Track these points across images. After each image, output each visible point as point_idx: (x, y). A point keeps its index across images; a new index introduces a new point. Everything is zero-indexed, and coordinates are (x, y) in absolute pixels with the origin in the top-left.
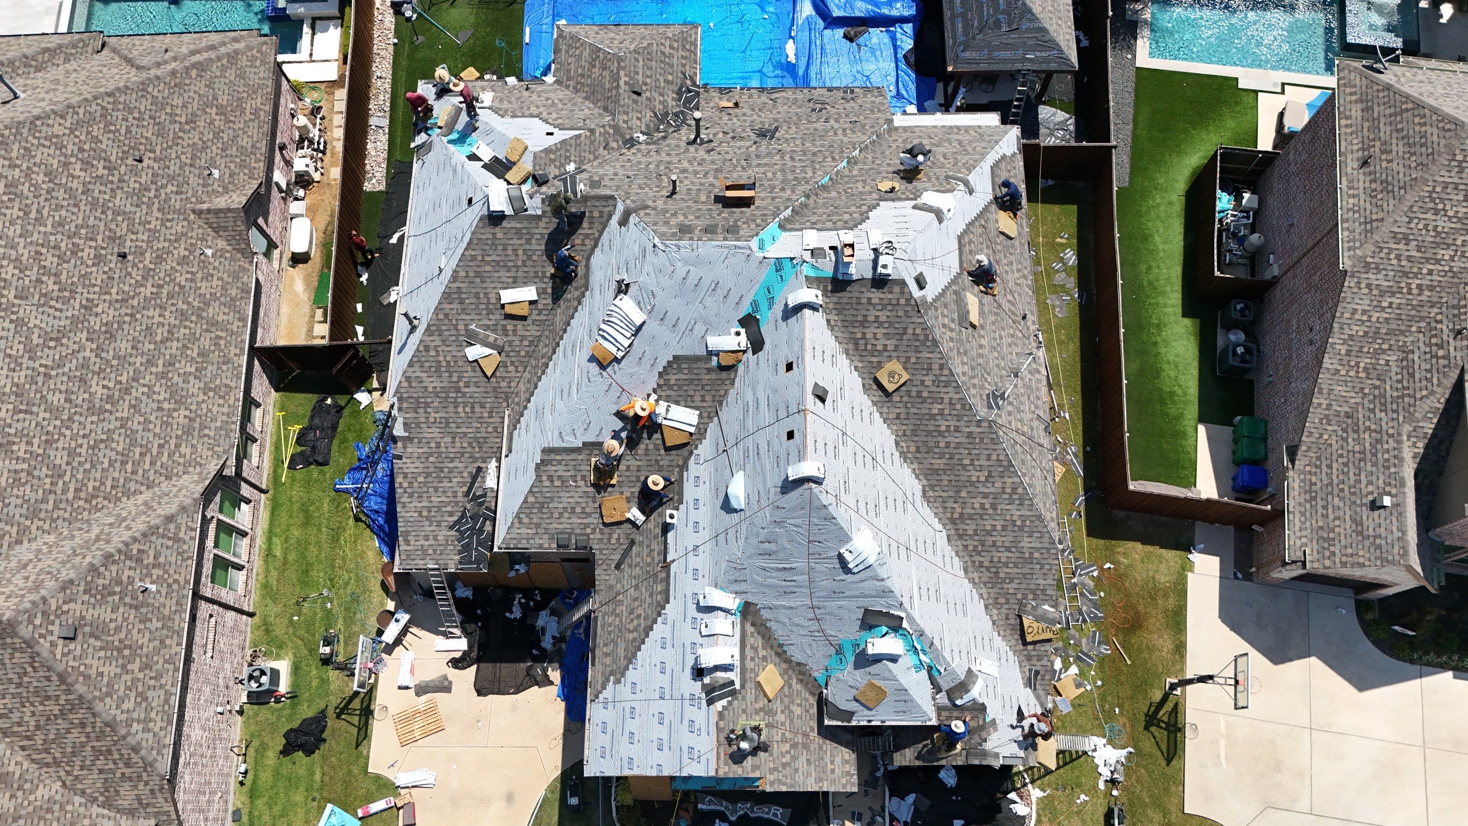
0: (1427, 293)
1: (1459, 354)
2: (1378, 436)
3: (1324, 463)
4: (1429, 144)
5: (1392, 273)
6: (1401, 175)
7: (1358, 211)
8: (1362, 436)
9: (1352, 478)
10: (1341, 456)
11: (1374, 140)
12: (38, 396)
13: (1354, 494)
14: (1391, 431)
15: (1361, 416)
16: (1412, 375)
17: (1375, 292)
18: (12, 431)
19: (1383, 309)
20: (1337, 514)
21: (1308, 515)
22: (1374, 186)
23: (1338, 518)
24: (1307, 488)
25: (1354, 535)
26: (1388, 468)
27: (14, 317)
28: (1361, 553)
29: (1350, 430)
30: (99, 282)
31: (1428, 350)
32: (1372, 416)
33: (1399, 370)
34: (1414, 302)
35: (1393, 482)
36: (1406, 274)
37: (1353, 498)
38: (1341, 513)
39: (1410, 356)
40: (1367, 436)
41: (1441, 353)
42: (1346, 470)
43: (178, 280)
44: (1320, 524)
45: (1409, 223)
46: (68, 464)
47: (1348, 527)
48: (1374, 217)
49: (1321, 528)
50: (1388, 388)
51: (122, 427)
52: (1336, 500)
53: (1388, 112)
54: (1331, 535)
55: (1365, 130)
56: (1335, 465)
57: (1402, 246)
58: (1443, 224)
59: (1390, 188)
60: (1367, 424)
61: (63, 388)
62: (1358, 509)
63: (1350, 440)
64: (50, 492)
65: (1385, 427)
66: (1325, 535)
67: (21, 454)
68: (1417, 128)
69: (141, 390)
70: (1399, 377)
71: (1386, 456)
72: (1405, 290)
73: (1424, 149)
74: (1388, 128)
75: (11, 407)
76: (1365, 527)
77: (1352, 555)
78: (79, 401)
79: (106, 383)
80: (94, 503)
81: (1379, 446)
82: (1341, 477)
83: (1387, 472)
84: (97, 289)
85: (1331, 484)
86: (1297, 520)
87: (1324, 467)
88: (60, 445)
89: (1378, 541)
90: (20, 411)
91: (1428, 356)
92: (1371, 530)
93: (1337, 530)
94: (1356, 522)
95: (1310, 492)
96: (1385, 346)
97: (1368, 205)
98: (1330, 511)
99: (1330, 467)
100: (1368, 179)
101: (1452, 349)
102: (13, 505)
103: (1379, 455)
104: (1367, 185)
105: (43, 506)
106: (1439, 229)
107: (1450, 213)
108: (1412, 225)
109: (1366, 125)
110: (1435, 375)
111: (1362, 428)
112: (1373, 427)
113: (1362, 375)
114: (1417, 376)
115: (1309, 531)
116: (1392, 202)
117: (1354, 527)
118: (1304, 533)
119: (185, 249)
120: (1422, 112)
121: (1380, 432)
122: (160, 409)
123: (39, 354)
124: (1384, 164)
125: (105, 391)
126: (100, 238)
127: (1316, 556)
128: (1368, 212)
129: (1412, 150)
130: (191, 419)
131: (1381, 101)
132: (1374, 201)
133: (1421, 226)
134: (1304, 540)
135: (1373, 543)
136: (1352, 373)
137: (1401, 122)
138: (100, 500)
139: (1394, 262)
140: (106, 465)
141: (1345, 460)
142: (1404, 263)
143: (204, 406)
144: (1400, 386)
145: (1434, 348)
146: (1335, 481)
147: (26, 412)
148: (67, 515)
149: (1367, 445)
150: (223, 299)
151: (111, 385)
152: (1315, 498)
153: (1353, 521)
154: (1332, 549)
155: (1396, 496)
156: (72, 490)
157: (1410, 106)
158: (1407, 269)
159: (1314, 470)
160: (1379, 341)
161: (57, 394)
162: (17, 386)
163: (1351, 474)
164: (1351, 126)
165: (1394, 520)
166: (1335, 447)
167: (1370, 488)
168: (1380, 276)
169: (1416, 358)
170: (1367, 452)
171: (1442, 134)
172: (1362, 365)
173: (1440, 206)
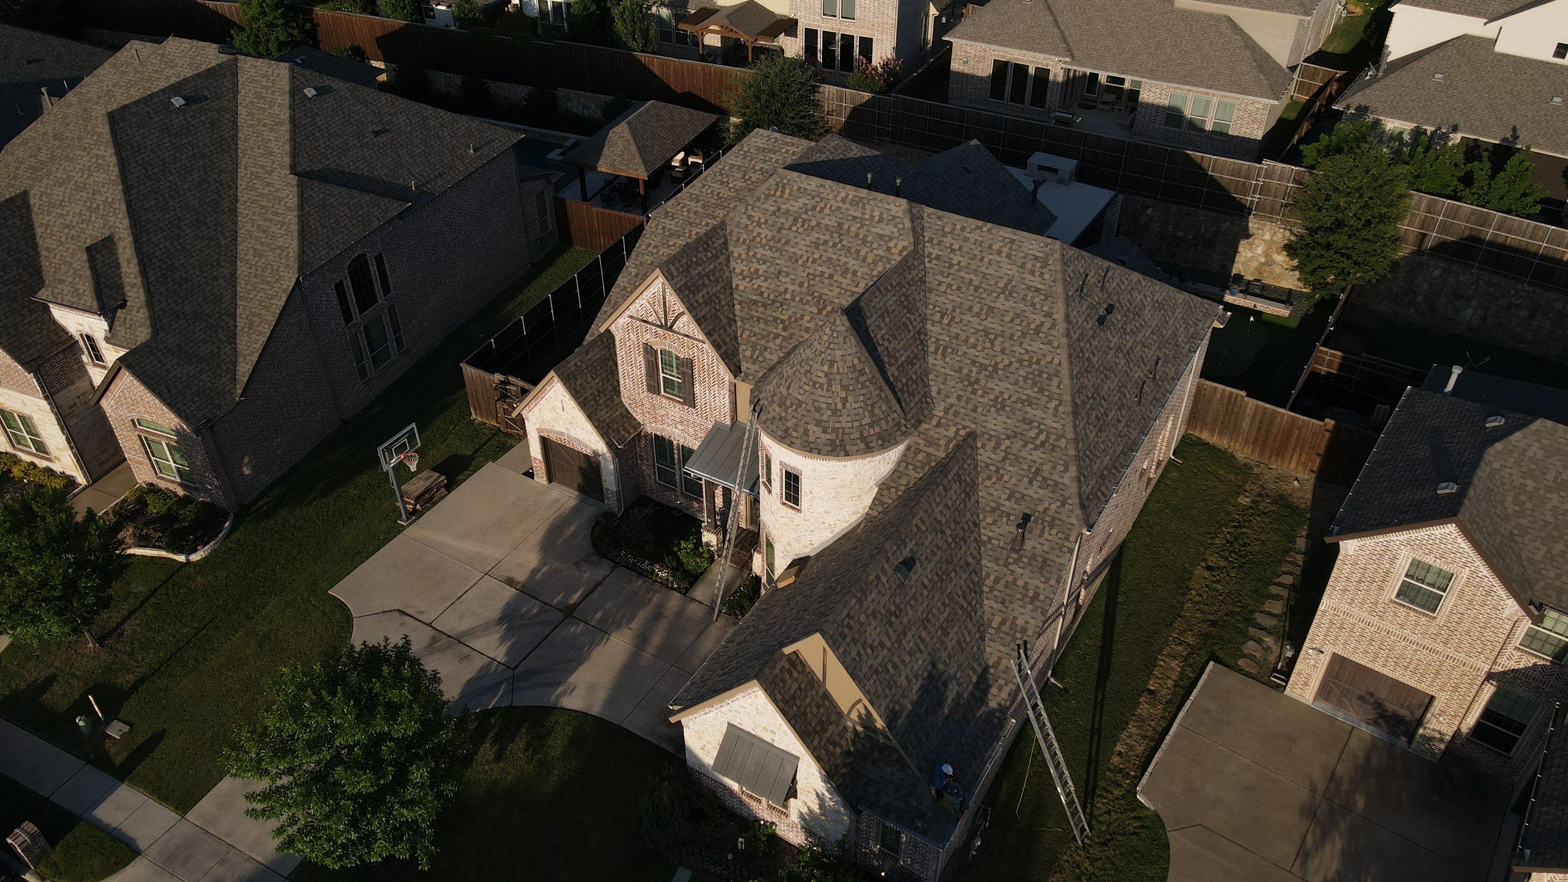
17: (667, 233)
19: (669, 247)
36: (691, 224)
57: (693, 203)
58: (725, 193)
107: (731, 185)
108: (704, 190)
133: (709, 191)
142: (692, 215)
158: (692, 220)
168: (673, 222)
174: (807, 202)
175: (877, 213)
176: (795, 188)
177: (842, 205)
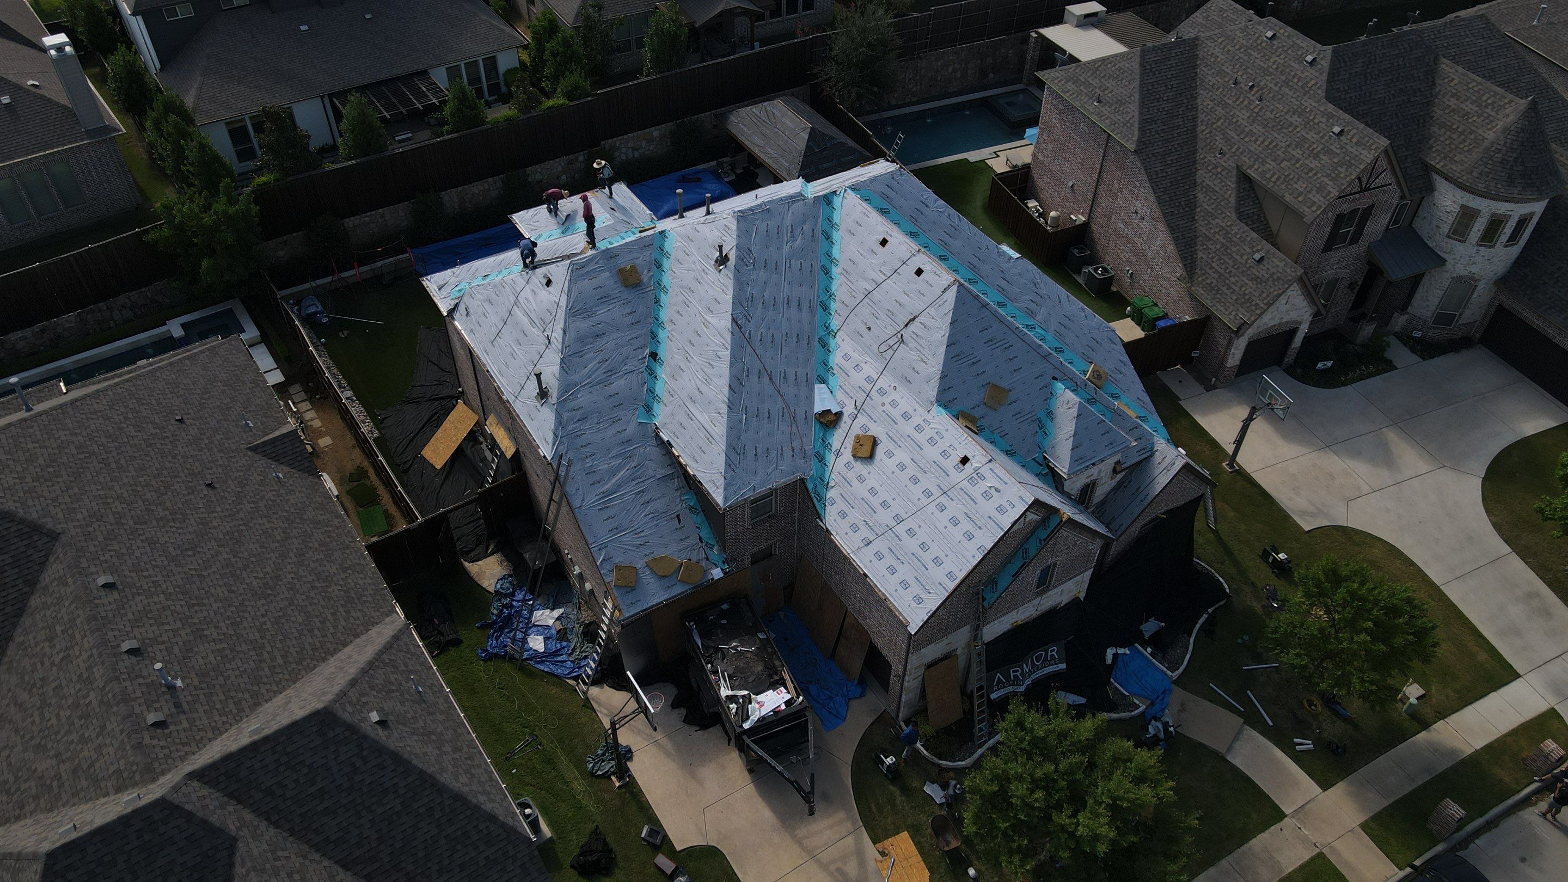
0: (1185, 147)
1: (1230, 163)
2: (1224, 232)
3: (1207, 269)
4: (1127, 70)
5: (1160, 143)
6: (1124, 92)
7: (1116, 123)
8: (1215, 239)
9: (1230, 262)
10: (1213, 257)
11: (1093, 90)
12: (202, 592)
13: (1238, 268)
14: (1229, 224)
15: (1204, 231)
16: (1214, 191)
18: (196, 621)
20: (1239, 285)
21: (1223, 300)
22: (1113, 107)
23: (1242, 286)
24: (1209, 288)
25: (1259, 286)
26: (1245, 240)
27: (143, 538)
28: (1272, 290)
29: (1206, 243)
30: (201, 505)
31: (1211, 174)
32: (1211, 226)
33: (1204, 195)
34: (1183, 155)
35: (1255, 244)
37: (1240, 270)
38: (1242, 283)
39: (1204, 184)
40: (1217, 237)
41: (1219, 170)
42: (1222, 261)
43: (267, 497)
44: (1235, 298)
45: (1148, 111)
46: (262, 638)
47: (1252, 285)
48: (1127, 119)
49: (1237, 299)
50: (1207, 207)
51: (290, 605)
52: (1232, 279)
53: (1089, 74)
54: (1246, 297)
55: (1084, 90)
56: (1214, 265)
59: (1123, 101)
60: (1212, 231)
61: (221, 583)
62: (1249, 272)
63: (1210, 247)
64: (261, 661)
65: (1223, 225)
66: (1243, 300)
67: (215, 636)
68: (1113, 69)
69: (289, 576)
70: (1208, 197)
71: (1238, 236)
72: (1173, 150)
73: (1126, 74)
74: (1097, 80)
75: (183, 603)
76: (1260, 276)
77: (1268, 296)
78: (241, 591)
79: (255, 575)
80: (305, 664)
81: (1229, 236)
82: (1223, 266)
83: (1246, 243)
84: (202, 510)
85: (1221, 275)
86: (1220, 307)
87: (1209, 271)
88: (245, 624)
89: (1275, 277)
90: (193, 605)
91: (1214, 177)
92: (1266, 275)
93: (1247, 292)
94: (1254, 279)
95: (1213, 289)
96: (1187, 187)
97: (1119, 117)
98: (1234, 287)
99: (1212, 268)
100: (1107, 107)
101: (1224, 164)
102: (233, 678)
103: (1234, 239)
104: (1109, 110)
105: (261, 673)
106: (1166, 109)
109: (1082, 88)
110: (1227, 181)
111: (1211, 236)
112: (1217, 230)
113: (1187, 209)
114: (1217, 189)
115: (1232, 307)
116: (1131, 106)
117: (1255, 282)
118: (1230, 310)
119: (259, 475)
120: (1108, 61)
121: (1223, 229)
122: (313, 588)
123: (182, 562)
124: (1110, 95)
125: (258, 581)
126: (181, 474)
127: (1248, 315)
128: (1122, 120)
129: (1120, 79)
130: (345, 592)
131: (1080, 73)
132: (1120, 113)
134: (1234, 313)
135: (1273, 281)
136: (1181, 211)
137: (1101, 73)
138: (309, 661)
139: (1157, 136)
140: (296, 634)
141: (1217, 257)
143: (349, 581)
144: (1212, 201)
145: (1214, 171)
146: (1222, 271)
147: (198, 605)
148: (287, 677)
149: (1222, 240)
150: (313, 505)
151: (261, 575)
152: (1219, 289)
153: (1252, 280)
154: (1253, 303)
155: (1262, 248)
156: (279, 657)
157: (1100, 63)
159: (1204, 277)
160: (1182, 185)
161: (218, 588)
162: (179, 587)
163: (1227, 260)
164: (1073, 94)
165: (1274, 260)
166: (1205, 257)
167: (1245, 257)
169: (1208, 183)
170: (1226, 243)
171: (1129, 61)
172: (1182, 203)
173: (1158, 96)
174: (1364, 60)
175: (1406, 46)
176: (1350, 55)
177: (1385, 51)
